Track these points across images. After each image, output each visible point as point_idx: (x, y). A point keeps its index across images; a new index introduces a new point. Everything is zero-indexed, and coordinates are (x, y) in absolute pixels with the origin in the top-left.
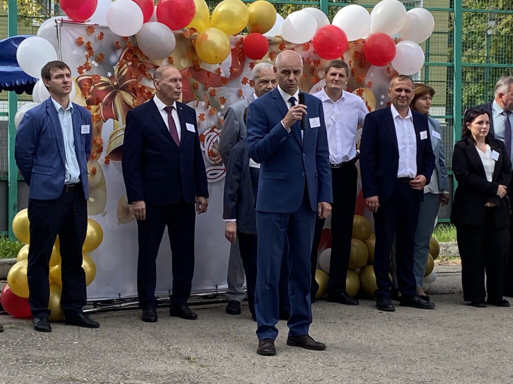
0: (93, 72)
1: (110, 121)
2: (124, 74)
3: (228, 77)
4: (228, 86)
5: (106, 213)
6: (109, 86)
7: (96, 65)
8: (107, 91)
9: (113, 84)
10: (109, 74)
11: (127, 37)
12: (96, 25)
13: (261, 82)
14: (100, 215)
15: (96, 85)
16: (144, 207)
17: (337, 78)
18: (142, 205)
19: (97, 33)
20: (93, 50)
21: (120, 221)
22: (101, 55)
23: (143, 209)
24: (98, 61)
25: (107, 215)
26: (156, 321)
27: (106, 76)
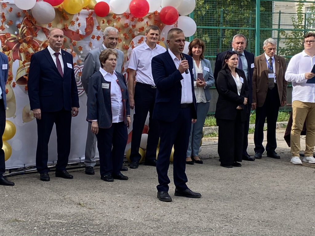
0: (6, 31)
1: (17, 61)
2: (24, 32)
3: (85, 35)
4: (85, 40)
5: (16, 116)
6: (16, 40)
7: (8, 27)
8: (15, 42)
9: (18, 38)
10: (16, 33)
11: (26, 10)
12: (7, 3)
13: (109, 39)
14: (12, 117)
15: (8, 39)
16: (40, 112)
17: (154, 36)
18: (39, 111)
19: (8, 8)
20: (6, 18)
21: (24, 121)
22: (11, 21)
23: (39, 114)
24: (9, 24)
25: (16, 117)
26: (49, 180)
27: (14, 34)
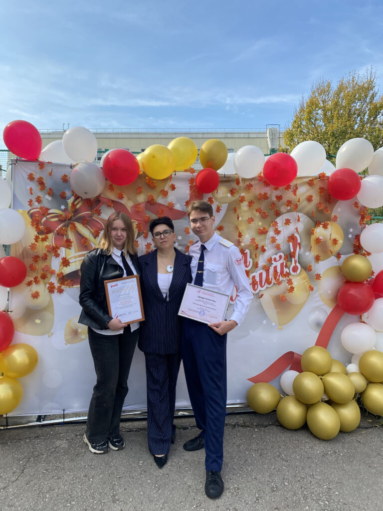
2: (78, 207)
5: (53, 334)
6: (61, 218)
7: (50, 198)
8: (59, 222)
10: (63, 207)
14: (47, 335)
21: (68, 342)
22: (50, 189)
24: (49, 194)
27: (59, 209)
